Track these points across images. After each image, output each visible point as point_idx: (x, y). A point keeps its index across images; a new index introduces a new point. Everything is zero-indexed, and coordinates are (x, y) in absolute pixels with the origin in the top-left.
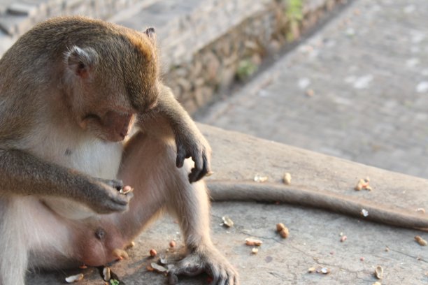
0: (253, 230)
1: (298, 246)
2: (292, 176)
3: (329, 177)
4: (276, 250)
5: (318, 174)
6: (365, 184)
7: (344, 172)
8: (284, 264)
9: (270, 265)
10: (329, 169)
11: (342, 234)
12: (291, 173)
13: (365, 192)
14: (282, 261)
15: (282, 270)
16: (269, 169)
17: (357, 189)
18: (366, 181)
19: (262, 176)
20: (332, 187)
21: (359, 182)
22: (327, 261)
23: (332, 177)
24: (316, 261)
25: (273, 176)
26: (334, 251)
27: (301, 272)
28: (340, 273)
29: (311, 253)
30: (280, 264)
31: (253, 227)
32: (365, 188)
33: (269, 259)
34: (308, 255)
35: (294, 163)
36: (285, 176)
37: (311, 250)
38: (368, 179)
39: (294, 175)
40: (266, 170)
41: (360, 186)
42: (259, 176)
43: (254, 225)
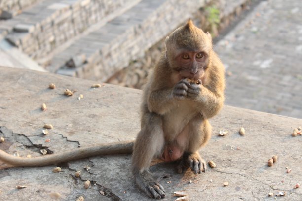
0: (223, 169)
1: (257, 178)
2: (245, 129)
3: (272, 128)
4: (242, 182)
5: (264, 126)
6: (299, 132)
7: (282, 124)
8: (250, 191)
9: (239, 193)
10: (271, 122)
11: (287, 168)
12: (245, 127)
13: (299, 137)
14: (248, 190)
15: (248, 196)
16: (228, 125)
17: (293, 136)
18: (299, 129)
19: (225, 131)
20: (275, 135)
21: (294, 130)
22: (280, 188)
23: (274, 128)
24: (272, 187)
25: (232, 130)
26: (283, 180)
27: (262, 196)
28: (291, 195)
29: (267, 182)
30: (246, 192)
31: (223, 167)
32: (299, 135)
33: (238, 189)
34: (265, 184)
35: (246, 120)
36: (240, 129)
37: (267, 181)
38: (300, 128)
39: (246, 129)
40: (226, 126)
41: (295, 133)
42: (222, 130)
43: (223, 165)
